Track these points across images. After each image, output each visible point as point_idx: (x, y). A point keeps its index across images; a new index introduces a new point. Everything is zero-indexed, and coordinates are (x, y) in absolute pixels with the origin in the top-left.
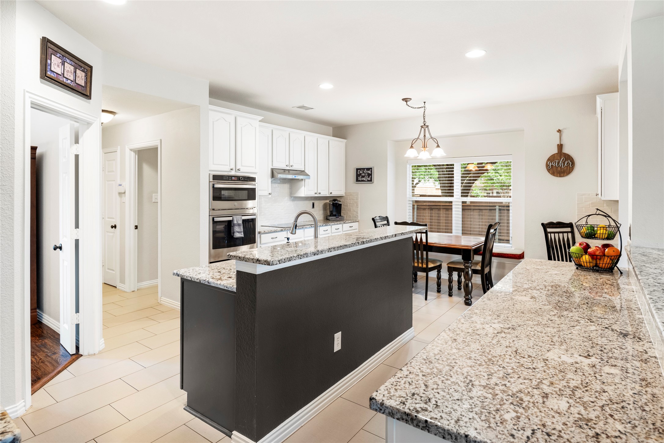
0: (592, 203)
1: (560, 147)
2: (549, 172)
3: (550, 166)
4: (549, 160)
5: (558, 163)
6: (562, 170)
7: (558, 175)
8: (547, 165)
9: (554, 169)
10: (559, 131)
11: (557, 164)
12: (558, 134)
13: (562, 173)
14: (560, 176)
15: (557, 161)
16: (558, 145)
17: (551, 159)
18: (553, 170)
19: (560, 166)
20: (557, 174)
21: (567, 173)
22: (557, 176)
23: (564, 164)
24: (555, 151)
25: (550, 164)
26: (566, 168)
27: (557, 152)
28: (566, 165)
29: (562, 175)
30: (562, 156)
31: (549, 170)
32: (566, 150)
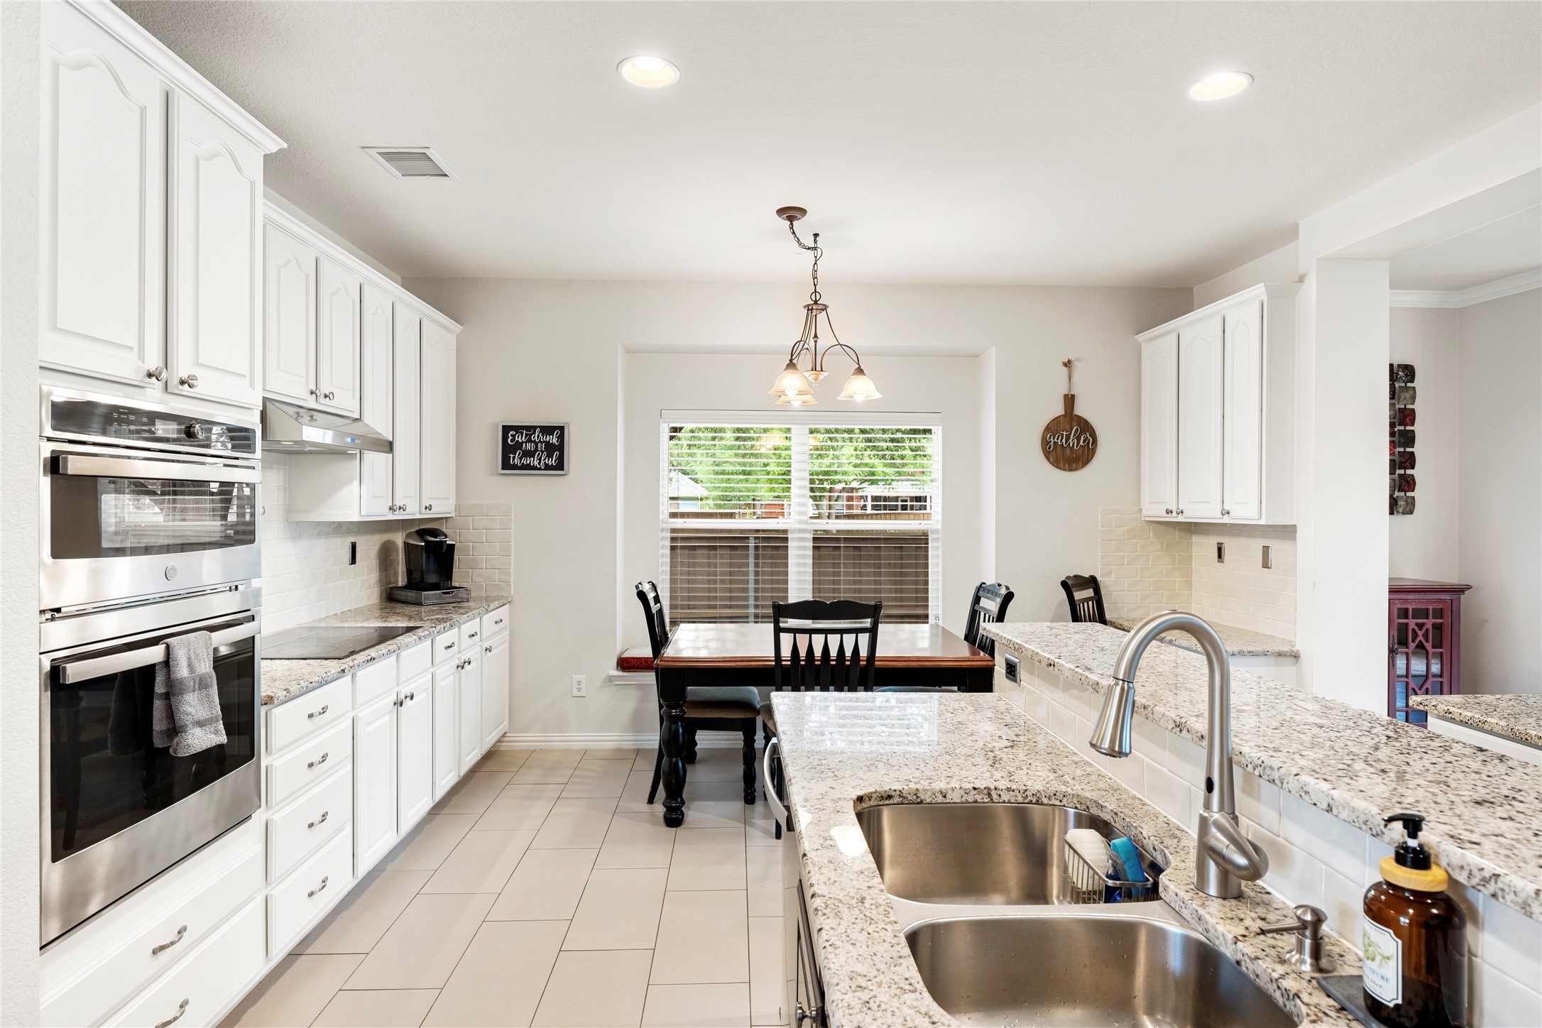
0: (1128, 531)
1: (1070, 400)
2: (1048, 460)
3: (1052, 443)
4: (1048, 429)
5: (1068, 438)
6: (1074, 455)
7: (1067, 466)
8: (1045, 443)
9: (1059, 451)
10: (1068, 364)
11: (1064, 440)
12: (1065, 370)
13: (1074, 462)
14: (1071, 470)
15: (1065, 433)
16: (1066, 396)
17: (1052, 428)
18: (1056, 452)
19: (1071, 445)
20: (1064, 464)
21: (1082, 462)
22: (1064, 470)
23: (1078, 442)
24: (1059, 410)
25: (1052, 439)
26: (1080, 452)
27: (1063, 413)
28: (1081, 443)
29: (1074, 466)
30: (1074, 423)
31: (1047, 454)
32: (1080, 410)
